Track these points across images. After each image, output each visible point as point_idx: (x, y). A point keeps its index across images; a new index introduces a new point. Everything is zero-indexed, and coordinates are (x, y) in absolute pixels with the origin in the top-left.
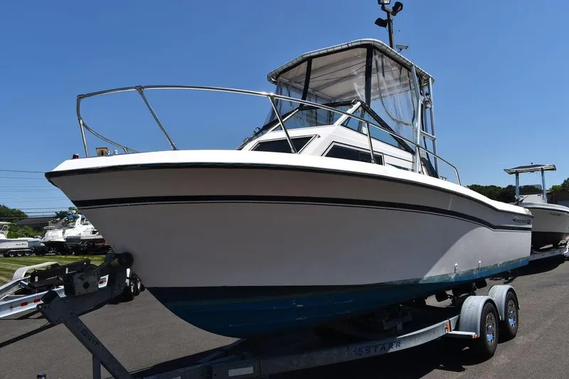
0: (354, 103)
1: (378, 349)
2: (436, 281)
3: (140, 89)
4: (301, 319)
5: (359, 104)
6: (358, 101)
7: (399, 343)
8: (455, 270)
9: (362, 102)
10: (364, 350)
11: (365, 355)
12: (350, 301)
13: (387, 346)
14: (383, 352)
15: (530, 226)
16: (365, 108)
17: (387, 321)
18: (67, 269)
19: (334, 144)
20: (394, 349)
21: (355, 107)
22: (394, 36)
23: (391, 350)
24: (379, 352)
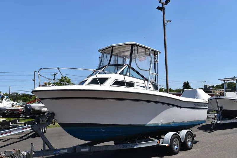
0: (125, 65)
1: (130, 146)
2: (152, 125)
3: (58, 68)
4: (105, 135)
5: (127, 65)
6: (126, 64)
7: (138, 145)
8: (161, 122)
9: (128, 65)
10: (125, 146)
11: (125, 148)
12: (121, 130)
13: (133, 146)
14: (131, 148)
15: (207, 107)
16: (129, 67)
17: (137, 140)
18: (11, 122)
19: (116, 80)
20: (136, 147)
21: (125, 67)
22: (165, 15)
23: (135, 147)
24: (130, 147)
